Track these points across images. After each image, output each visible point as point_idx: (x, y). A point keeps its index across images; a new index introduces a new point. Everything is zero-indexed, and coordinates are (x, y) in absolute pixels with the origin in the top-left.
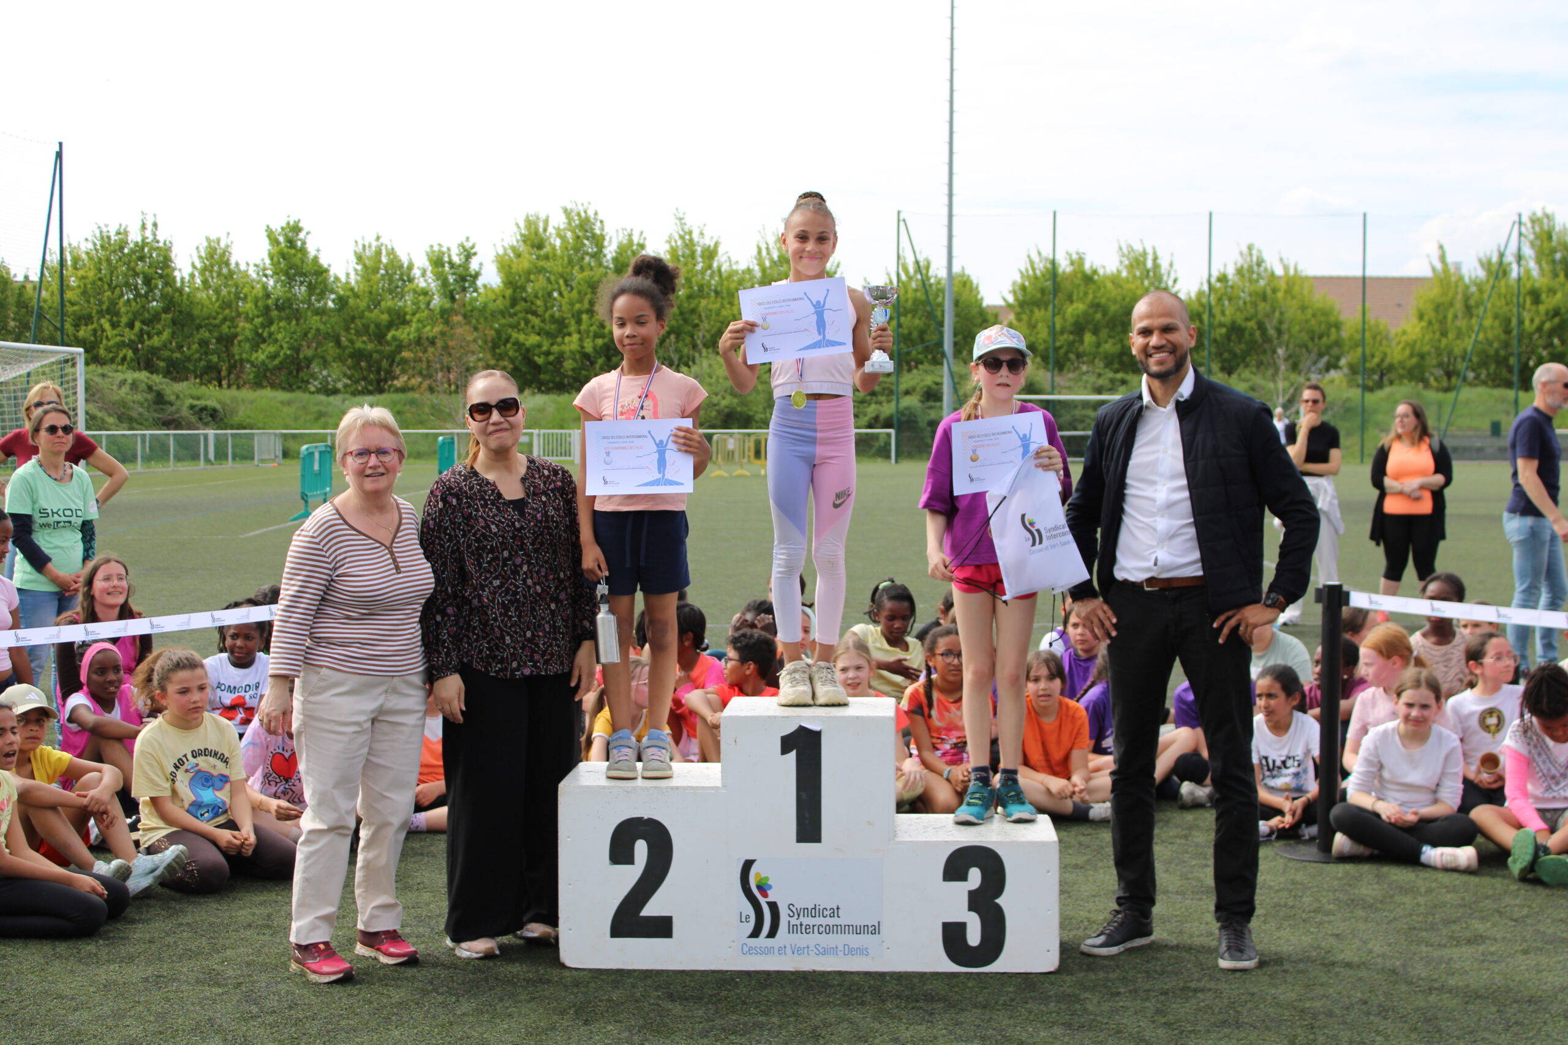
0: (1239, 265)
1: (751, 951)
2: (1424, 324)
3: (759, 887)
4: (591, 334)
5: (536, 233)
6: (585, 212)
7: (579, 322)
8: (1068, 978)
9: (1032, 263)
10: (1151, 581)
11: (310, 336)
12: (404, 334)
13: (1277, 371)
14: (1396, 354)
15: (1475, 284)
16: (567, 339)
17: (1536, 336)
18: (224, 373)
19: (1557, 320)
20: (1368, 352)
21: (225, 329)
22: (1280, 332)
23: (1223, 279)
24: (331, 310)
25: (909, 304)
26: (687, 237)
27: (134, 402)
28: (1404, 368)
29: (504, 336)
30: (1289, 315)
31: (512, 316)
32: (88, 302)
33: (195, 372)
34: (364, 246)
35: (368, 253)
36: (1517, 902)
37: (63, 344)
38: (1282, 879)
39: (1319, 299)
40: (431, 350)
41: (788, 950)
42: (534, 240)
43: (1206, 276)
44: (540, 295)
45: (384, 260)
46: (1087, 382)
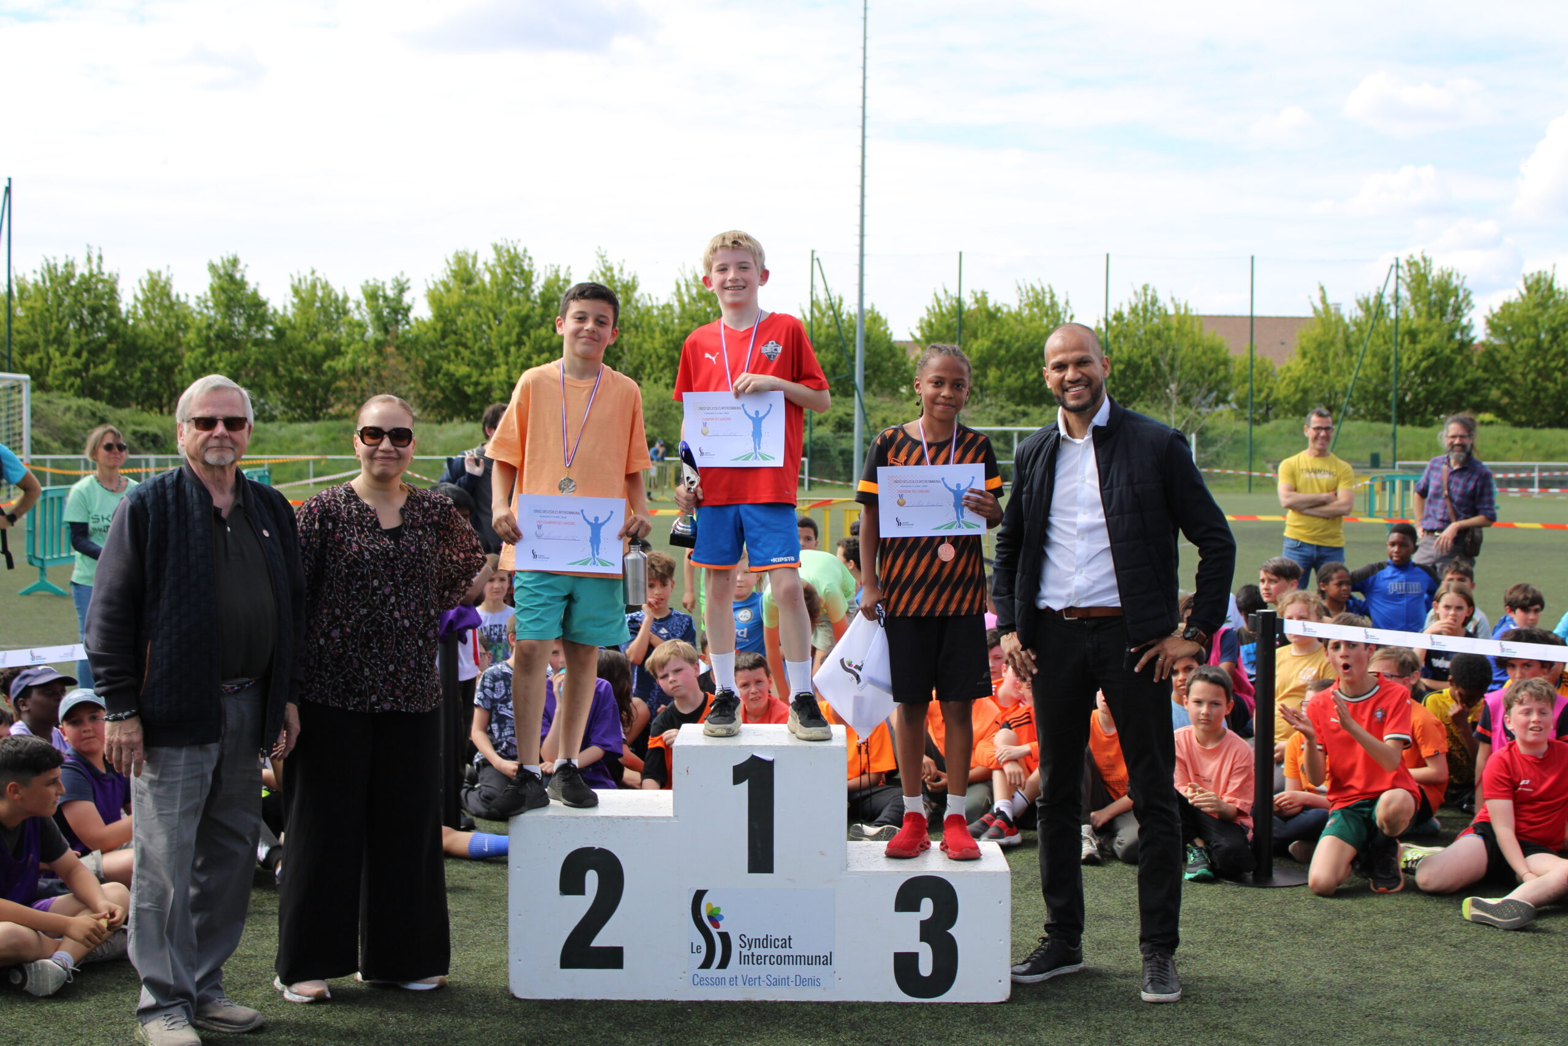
0: (1133, 305)
1: (702, 982)
2: (1307, 361)
3: (710, 918)
4: (519, 366)
5: (466, 269)
6: (515, 249)
7: (507, 353)
8: (1020, 1008)
9: (938, 301)
10: (1070, 610)
11: (249, 366)
12: (342, 364)
13: (1170, 403)
14: (1282, 390)
15: (1356, 324)
16: (495, 370)
17: (1413, 373)
18: (165, 401)
19: (1432, 359)
20: (1255, 387)
21: (167, 359)
22: (1172, 368)
23: (1119, 317)
24: (269, 341)
25: (822, 340)
26: (609, 274)
27: (78, 428)
28: (1288, 403)
29: (435, 368)
30: (1181, 354)
31: (441, 347)
32: (36, 331)
33: (137, 398)
34: (300, 280)
35: (304, 286)
36: (1454, 926)
37: (10, 371)
38: (1221, 904)
39: (1210, 336)
40: (365, 380)
41: (740, 981)
42: (464, 275)
43: (1103, 315)
44: (470, 327)
45: (320, 293)
46: (990, 414)
